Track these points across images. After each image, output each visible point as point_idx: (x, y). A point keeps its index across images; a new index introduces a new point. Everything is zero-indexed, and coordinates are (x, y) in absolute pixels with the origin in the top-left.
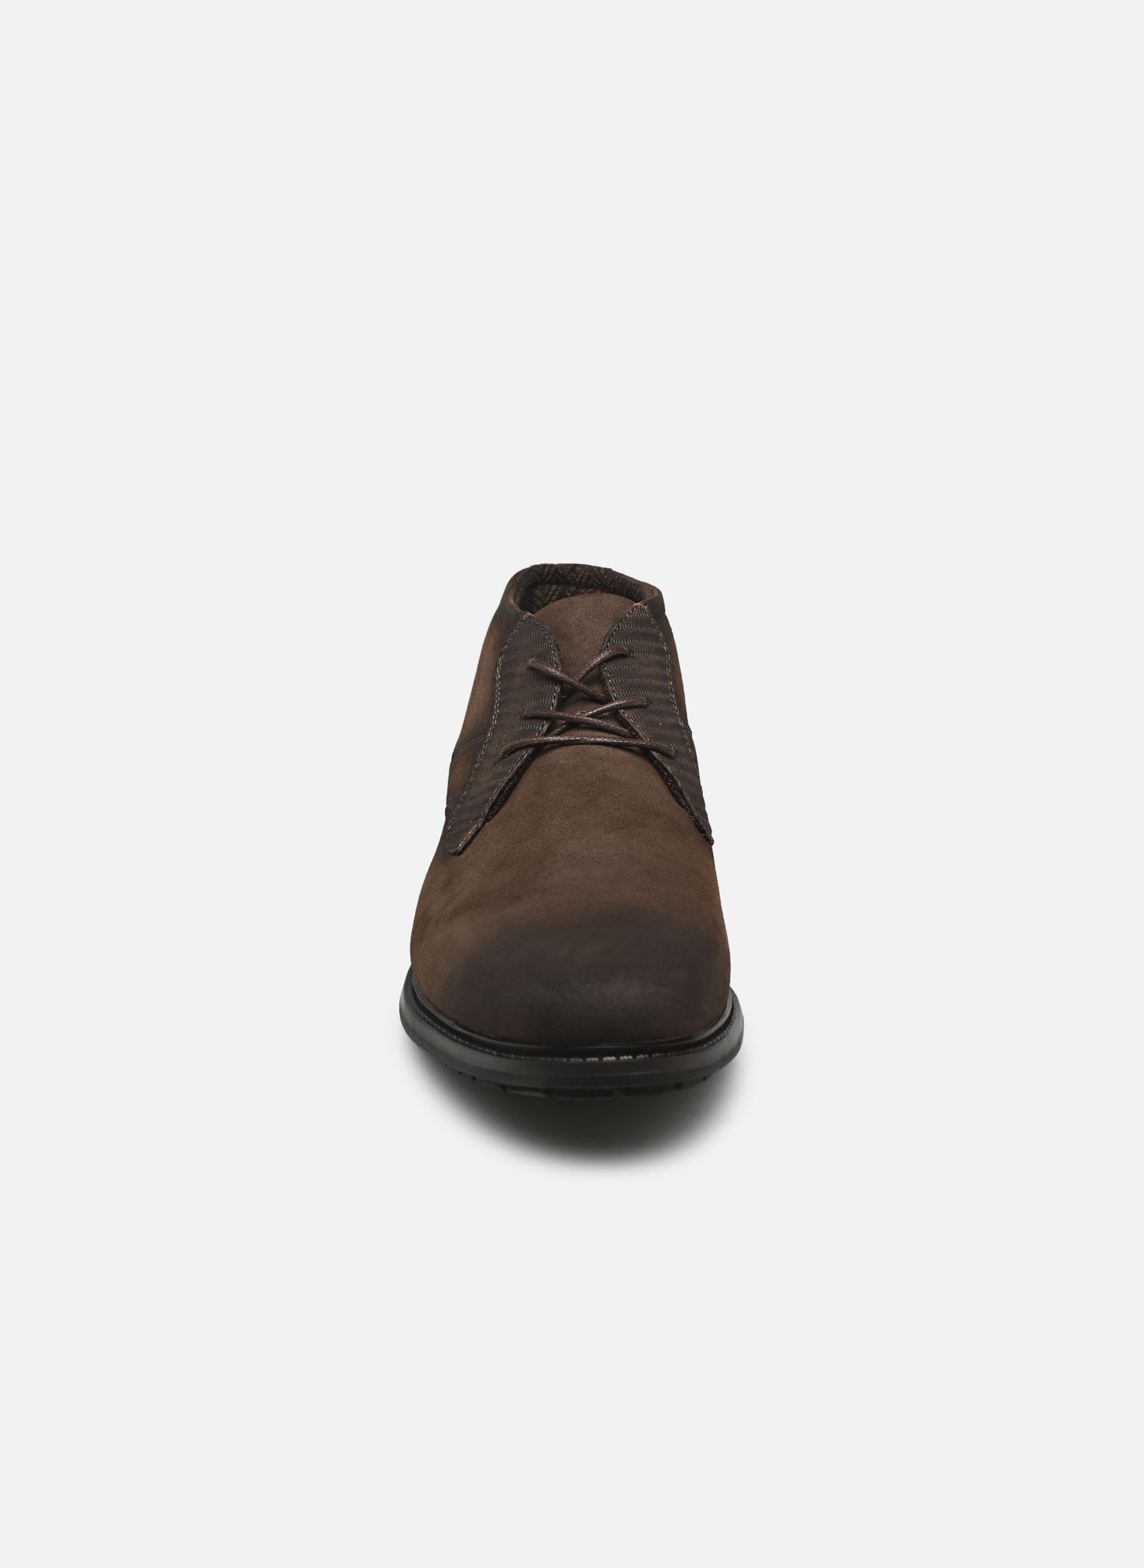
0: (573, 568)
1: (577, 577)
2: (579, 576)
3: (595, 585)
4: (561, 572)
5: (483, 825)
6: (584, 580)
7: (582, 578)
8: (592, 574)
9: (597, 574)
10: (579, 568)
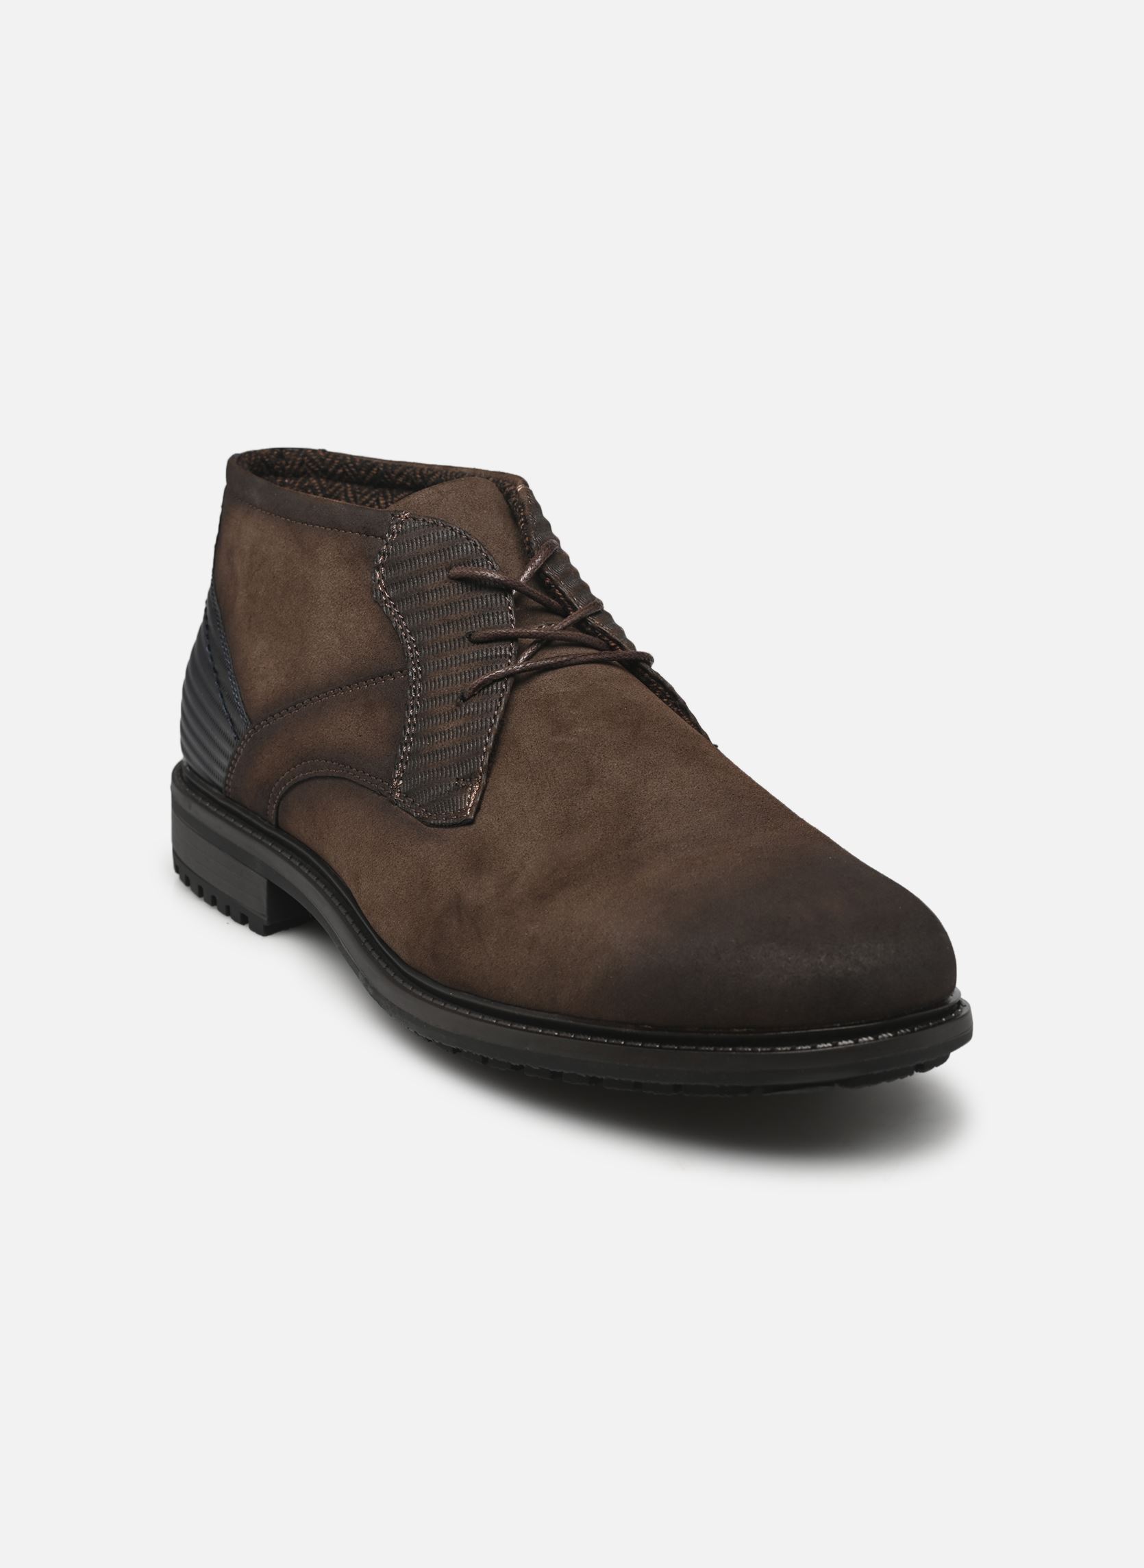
0: (281, 453)
1: (287, 464)
2: (290, 462)
3: (309, 472)
4: (267, 460)
5: (487, 782)
6: (295, 467)
7: (293, 464)
8: (306, 458)
9: (314, 457)
10: (287, 453)
